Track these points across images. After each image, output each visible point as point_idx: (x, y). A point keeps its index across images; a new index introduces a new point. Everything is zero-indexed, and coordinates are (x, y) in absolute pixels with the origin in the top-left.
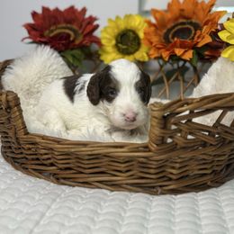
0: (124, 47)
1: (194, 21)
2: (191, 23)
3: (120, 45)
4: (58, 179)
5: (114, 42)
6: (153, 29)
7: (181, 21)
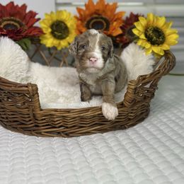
0: (60, 34)
1: (104, 16)
2: (102, 18)
3: (56, 33)
4: (66, 134)
5: (50, 30)
6: (80, 22)
7: (95, 16)
